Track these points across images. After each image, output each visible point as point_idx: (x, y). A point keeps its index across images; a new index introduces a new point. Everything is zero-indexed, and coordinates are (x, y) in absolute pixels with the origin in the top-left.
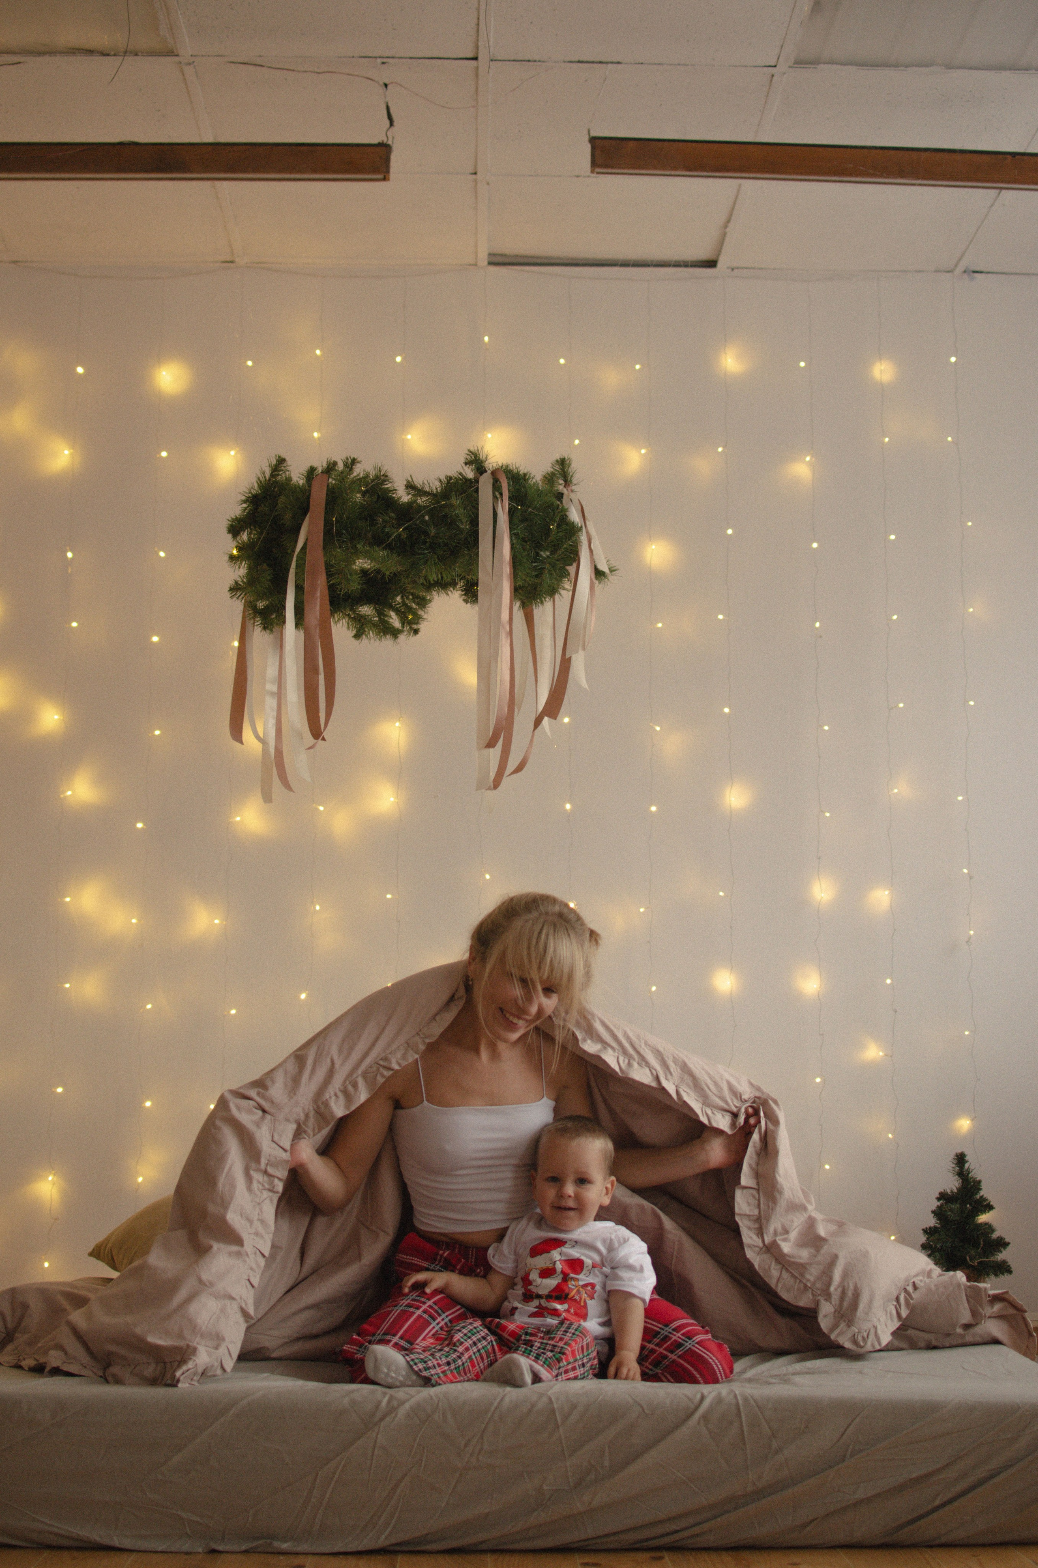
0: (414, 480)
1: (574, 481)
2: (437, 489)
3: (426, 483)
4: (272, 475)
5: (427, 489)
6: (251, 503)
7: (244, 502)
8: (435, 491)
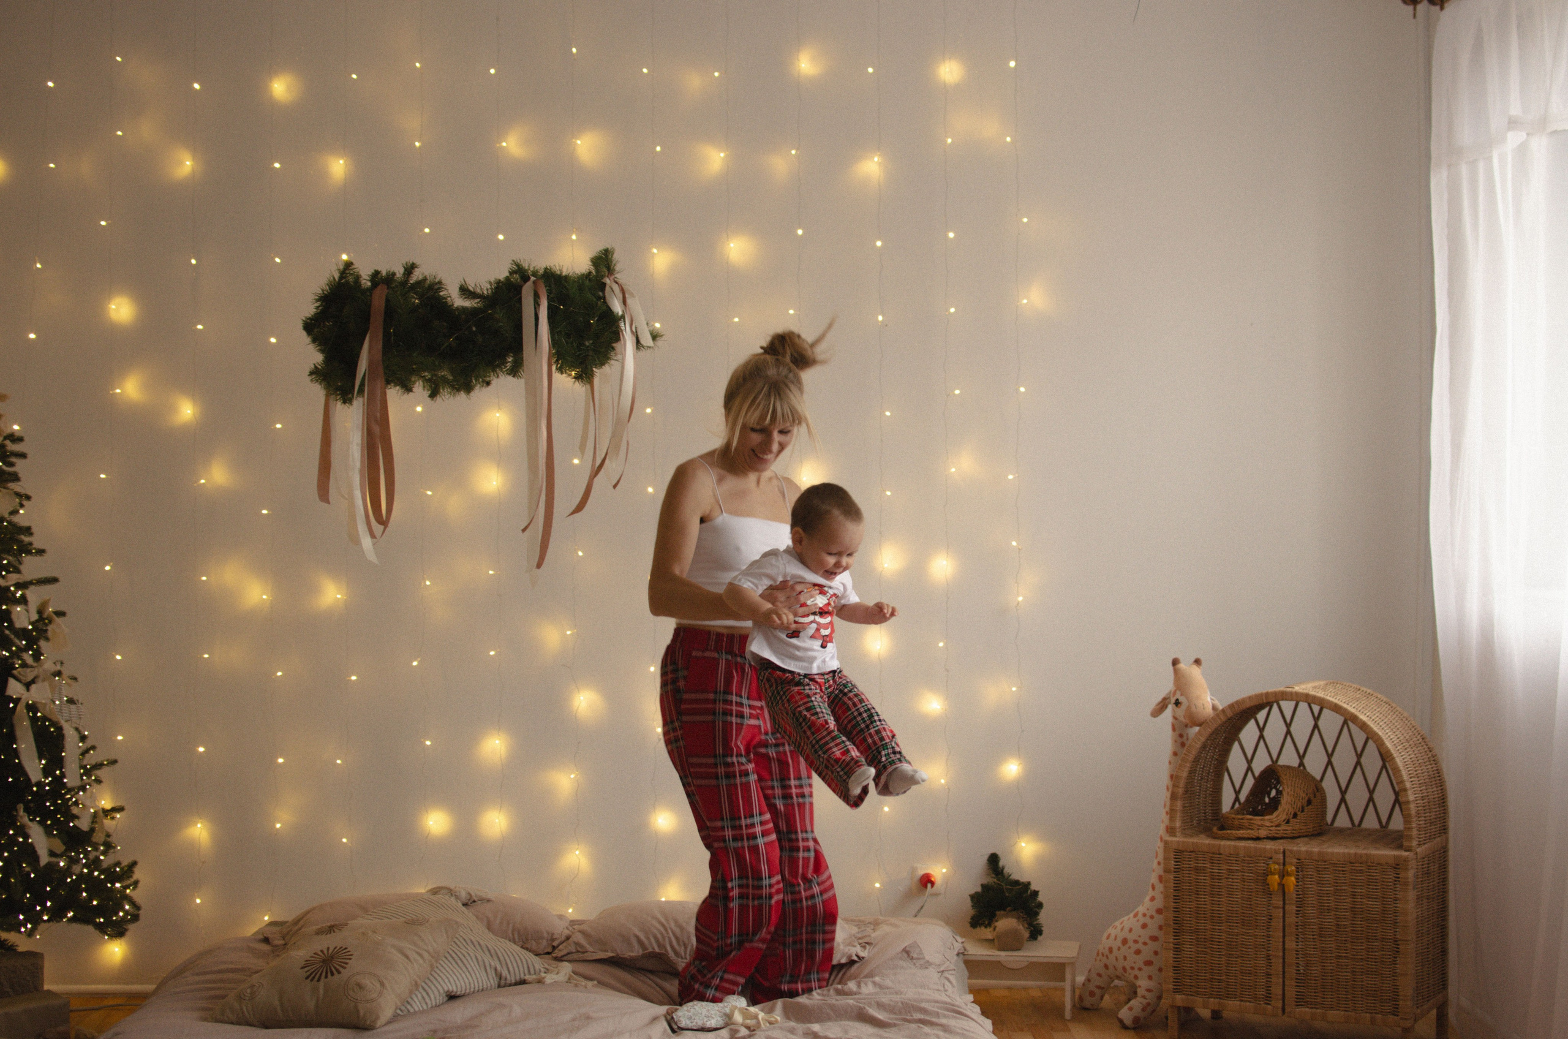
0: (467, 283)
1: (617, 268)
2: (487, 290)
3: (478, 285)
4: (341, 278)
5: (478, 291)
6: (323, 301)
7: (317, 301)
8: (485, 292)
